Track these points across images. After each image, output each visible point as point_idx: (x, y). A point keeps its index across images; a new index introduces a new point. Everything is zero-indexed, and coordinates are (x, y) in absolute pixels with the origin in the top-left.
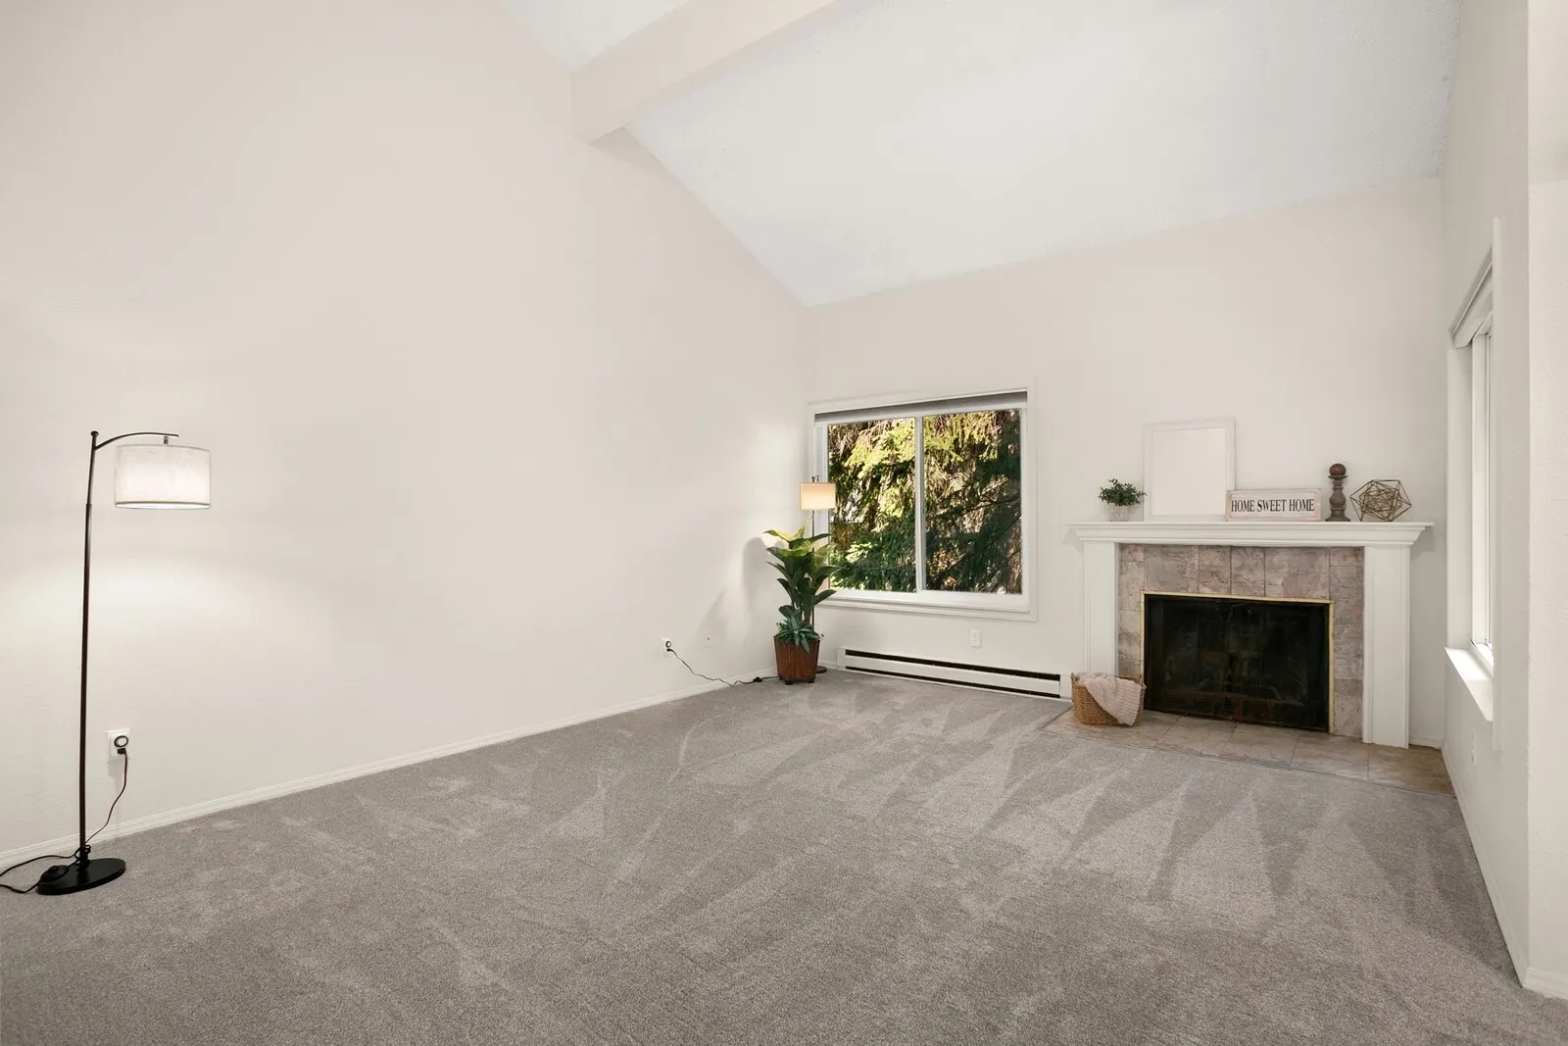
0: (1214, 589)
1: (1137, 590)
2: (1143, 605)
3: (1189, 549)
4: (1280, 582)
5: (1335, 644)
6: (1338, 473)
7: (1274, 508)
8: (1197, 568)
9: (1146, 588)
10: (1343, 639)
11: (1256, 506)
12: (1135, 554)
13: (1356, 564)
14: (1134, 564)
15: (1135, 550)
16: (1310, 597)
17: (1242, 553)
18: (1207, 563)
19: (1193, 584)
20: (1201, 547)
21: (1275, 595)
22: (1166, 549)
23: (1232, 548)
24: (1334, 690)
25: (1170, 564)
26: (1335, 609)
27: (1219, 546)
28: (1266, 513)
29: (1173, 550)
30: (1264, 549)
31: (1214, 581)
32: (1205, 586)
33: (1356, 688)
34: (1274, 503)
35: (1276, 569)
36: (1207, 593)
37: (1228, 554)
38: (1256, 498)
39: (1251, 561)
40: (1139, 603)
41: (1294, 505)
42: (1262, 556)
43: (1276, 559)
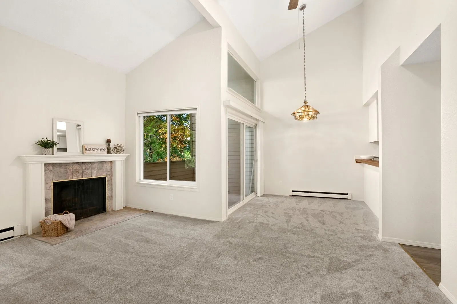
0: (77, 177)
1: (50, 181)
2: (52, 187)
3: (69, 164)
4: (95, 172)
5: (107, 187)
6: (108, 141)
7: (97, 150)
8: (72, 170)
9: (54, 180)
10: (109, 186)
11: (92, 150)
12: (49, 167)
13: (111, 165)
14: (48, 171)
15: (49, 166)
16: (102, 176)
17: (85, 164)
18: (75, 168)
19: (71, 176)
20: (73, 163)
21: (94, 176)
22: (60, 165)
23: (83, 163)
24: (108, 200)
25: (62, 170)
26: (107, 178)
27: (79, 163)
28: (95, 152)
29: (63, 165)
30: (91, 163)
31: (77, 174)
32: (75, 176)
33: (111, 197)
34: (96, 149)
35: (94, 168)
36: (75, 178)
37: (81, 165)
38: (92, 147)
39: (88, 167)
40: (51, 186)
41: (101, 149)
42: (90, 165)
43: (94, 165)
